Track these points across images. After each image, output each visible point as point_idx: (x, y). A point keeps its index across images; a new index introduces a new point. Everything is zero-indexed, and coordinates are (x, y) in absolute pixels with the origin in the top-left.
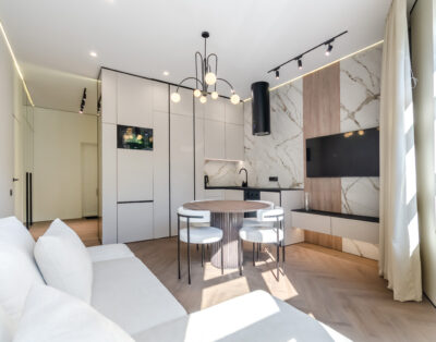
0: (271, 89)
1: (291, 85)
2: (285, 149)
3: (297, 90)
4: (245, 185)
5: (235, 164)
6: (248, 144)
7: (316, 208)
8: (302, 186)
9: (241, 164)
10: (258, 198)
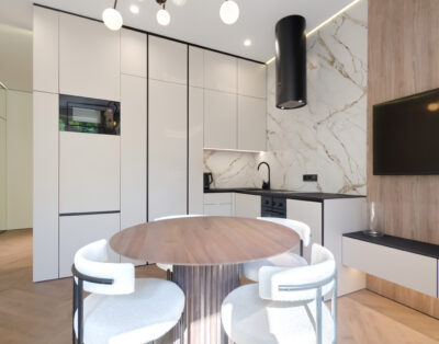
0: (308, 34)
1: (344, 17)
2: (330, 129)
3: (356, 22)
4: (266, 186)
5: (254, 155)
6: (272, 126)
7: (392, 233)
8: (363, 191)
9: (263, 156)
10: (283, 214)
